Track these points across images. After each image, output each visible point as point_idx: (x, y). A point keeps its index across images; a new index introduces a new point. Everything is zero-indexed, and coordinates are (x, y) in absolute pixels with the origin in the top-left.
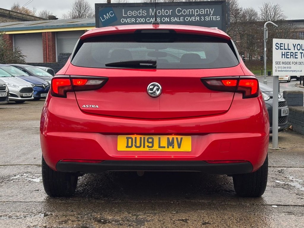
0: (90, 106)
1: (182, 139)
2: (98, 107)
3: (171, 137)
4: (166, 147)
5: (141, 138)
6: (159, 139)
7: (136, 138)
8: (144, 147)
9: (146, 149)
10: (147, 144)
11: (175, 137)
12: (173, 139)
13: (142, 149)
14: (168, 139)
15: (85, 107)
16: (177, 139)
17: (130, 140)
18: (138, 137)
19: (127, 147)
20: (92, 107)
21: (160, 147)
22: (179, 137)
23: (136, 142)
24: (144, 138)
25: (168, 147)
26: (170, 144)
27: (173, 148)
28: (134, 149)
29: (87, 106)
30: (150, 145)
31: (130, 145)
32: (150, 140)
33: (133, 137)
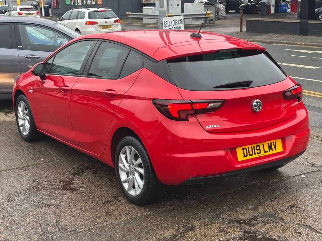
0: (212, 126)
1: (276, 142)
2: (218, 126)
3: (269, 142)
4: (268, 151)
5: (252, 147)
6: (263, 145)
7: (248, 148)
8: (255, 154)
9: (257, 156)
10: (256, 151)
11: (272, 141)
12: (271, 143)
13: (254, 156)
14: (268, 144)
15: (208, 127)
16: (273, 142)
17: (245, 150)
18: (250, 146)
19: (245, 156)
20: (214, 126)
21: (265, 152)
23: (249, 152)
24: (254, 147)
25: (269, 151)
26: (270, 148)
27: (272, 151)
28: (249, 157)
29: (209, 126)
30: (259, 151)
31: (246, 155)
32: (258, 148)
33: (246, 147)
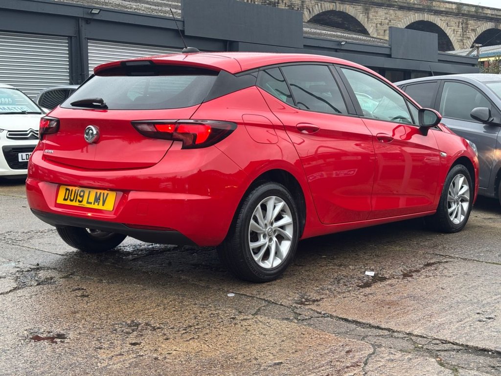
0: (49, 150)
1: (107, 194)
2: (53, 152)
4: (93, 203)
6: (90, 192)
7: (72, 190)
8: (76, 201)
9: (77, 204)
10: (78, 198)
11: (102, 191)
12: (100, 194)
13: (74, 203)
14: (97, 193)
15: (46, 151)
16: (103, 194)
17: (68, 191)
18: (74, 189)
20: (50, 152)
21: (88, 203)
22: (106, 192)
23: (71, 196)
24: (78, 190)
26: (97, 200)
27: (98, 205)
28: (69, 202)
30: (81, 199)
31: (66, 198)
32: (82, 194)
33: (71, 188)
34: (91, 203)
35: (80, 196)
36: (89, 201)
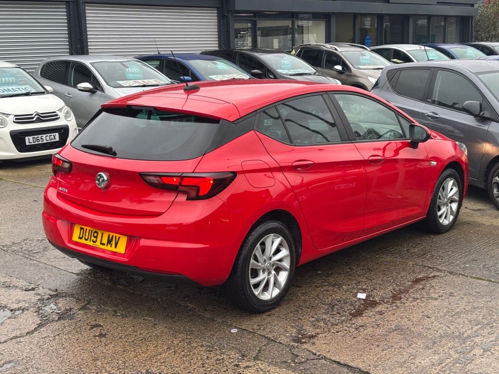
1: (119, 238)
2: (67, 191)
3: (111, 234)
5: (89, 230)
6: (103, 234)
7: (86, 229)
8: (90, 241)
9: (91, 243)
10: (92, 238)
11: (115, 235)
12: (113, 236)
13: (88, 243)
14: (109, 235)
15: (60, 189)
16: (116, 237)
17: (82, 230)
18: (88, 228)
19: (80, 238)
21: (102, 244)
22: (118, 236)
23: (85, 234)
24: (92, 231)
25: (107, 245)
26: (110, 241)
27: (111, 246)
28: (83, 241)
30: (95, 239)
32: (95, 235)
33: (85, 227)
34: (104, 244)
35: (94, 237)
36: (102, 242)
